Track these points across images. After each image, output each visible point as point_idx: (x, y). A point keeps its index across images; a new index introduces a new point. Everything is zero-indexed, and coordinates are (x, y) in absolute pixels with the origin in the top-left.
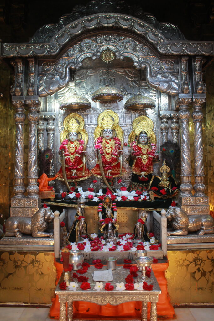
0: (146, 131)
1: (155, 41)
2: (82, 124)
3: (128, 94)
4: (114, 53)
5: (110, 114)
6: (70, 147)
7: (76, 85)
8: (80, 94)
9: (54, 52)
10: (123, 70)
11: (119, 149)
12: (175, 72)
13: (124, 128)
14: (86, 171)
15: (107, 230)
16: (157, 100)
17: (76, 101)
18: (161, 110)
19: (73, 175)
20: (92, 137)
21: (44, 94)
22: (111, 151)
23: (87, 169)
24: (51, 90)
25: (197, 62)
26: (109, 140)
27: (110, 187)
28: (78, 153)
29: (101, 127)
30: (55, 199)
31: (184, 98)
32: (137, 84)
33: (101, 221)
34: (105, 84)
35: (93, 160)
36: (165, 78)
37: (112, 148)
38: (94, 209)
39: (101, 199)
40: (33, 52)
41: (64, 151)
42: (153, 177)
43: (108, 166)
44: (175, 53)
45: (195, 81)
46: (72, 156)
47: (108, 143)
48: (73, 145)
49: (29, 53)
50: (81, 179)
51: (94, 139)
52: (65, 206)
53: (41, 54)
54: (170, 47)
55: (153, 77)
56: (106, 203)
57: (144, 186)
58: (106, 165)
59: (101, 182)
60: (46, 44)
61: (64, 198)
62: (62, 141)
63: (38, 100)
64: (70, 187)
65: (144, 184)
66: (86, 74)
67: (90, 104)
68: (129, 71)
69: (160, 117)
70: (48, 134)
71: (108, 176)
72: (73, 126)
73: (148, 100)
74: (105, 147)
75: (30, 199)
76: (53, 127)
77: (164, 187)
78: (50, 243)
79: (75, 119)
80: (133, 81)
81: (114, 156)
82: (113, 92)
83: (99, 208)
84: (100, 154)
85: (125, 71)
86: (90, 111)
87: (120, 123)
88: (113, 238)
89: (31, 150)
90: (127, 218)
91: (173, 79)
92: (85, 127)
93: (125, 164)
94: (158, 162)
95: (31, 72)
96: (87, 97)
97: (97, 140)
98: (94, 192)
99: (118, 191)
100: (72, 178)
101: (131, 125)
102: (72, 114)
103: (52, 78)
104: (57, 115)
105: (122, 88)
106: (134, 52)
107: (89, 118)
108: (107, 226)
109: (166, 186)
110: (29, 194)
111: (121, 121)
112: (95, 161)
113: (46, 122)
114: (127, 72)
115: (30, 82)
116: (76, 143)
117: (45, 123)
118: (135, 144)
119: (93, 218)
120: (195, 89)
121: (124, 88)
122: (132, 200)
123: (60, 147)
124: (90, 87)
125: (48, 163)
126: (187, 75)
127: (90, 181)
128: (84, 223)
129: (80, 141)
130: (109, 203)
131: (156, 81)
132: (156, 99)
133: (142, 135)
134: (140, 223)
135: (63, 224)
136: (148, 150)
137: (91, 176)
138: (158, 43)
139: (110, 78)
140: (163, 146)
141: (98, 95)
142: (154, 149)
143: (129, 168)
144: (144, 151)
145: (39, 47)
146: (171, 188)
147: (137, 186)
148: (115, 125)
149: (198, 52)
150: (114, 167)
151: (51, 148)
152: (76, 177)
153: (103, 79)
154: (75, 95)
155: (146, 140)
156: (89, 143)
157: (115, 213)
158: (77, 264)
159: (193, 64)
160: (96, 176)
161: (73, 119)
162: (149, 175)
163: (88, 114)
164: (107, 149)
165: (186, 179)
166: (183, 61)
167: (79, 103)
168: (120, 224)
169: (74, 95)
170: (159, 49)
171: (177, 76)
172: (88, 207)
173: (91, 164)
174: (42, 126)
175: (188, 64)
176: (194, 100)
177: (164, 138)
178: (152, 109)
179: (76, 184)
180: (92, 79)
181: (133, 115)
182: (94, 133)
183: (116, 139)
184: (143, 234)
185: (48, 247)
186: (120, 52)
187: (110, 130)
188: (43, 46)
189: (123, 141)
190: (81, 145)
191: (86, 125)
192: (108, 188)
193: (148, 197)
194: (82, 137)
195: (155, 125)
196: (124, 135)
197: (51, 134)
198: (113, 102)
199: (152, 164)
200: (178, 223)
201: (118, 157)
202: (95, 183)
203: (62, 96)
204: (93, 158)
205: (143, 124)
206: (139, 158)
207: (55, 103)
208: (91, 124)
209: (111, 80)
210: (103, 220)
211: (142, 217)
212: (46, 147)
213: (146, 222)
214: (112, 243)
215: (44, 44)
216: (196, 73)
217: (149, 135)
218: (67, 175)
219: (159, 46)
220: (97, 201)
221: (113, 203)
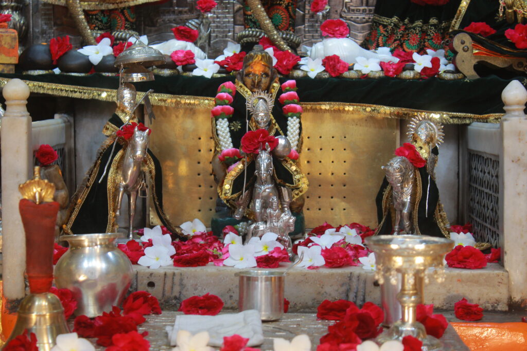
27: (277, 36)
30: (16, 66)
33: (228, 154)
38: (196, 111)
52: (64, 94)
56: (249, 81)
59: (235, 23)
65: (433, 21)
83: (219, 103)
88: (278, 217)
119: (192, 154)
122: (372, 75)
130: (265, 81)
134: (403, 161)
147: (400, 32)
157: (293, 123)
158: (99, 288)
179: (120, 21)
184: (416, 215)
193: (446, 65)
210: (235, 154)
211: (415, 140)
213: (434, 162)
214: (271, 237)
220: (212, 77)
221: (281, 81)
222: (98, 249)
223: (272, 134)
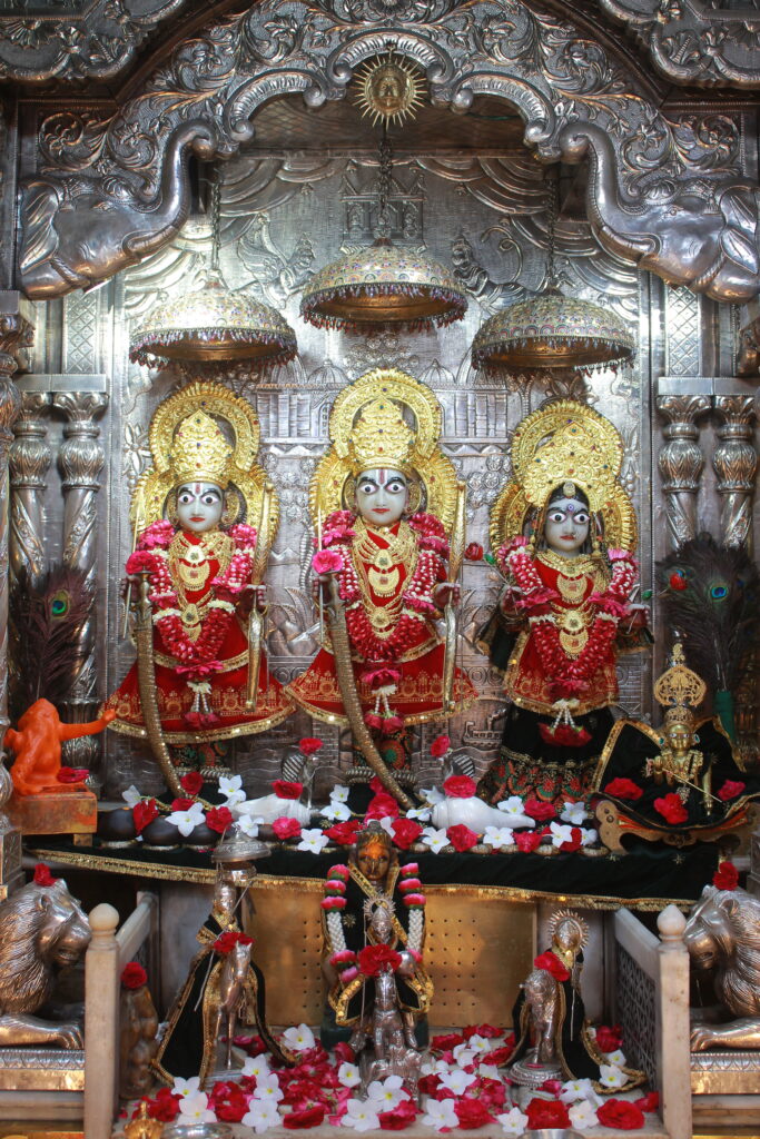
0: (583, 485)
1: (637, 13)
2: (248, 442)
3: (491, 286)
4: (422, 74)
5: (393, 393)
6: (182, 560)
7: (217, 237)
8: (241, 284)
9: (104, 64)
10: (465, 162)
11: (441, 578)
12: (740, 179)
13: (469, 465)
14: (264, 691)
15: (370, 1013)
16: (643, 318)
17: (220, 324)
18: (663, 374)
19: (196, 707)
20: (296, 511)
21: (48, 282)
22: (398, 588)
23: (271, 679)
24: (88, 262)
26: (386, 529)
27: (389, 778)
28: (222, 592)
29: (345, 460)
30: (94, 834)
32: (538, 234)
33: (341, 958)
34: (370, 236)
35: (302, 630)
36: (687, 208)
37: (401, 568)
38: (301, 893)
39: (344, 843)
41: (152, 583)
42: (617, 728)
43: (379, 667)
44: (742, 79)
46: (191, 608)
47: (383, 545)
48: (195, 553)
50: (236, 731)
51: (311, 521)
52: (149, 874)
53: (37, 70)
54: (719, 47)
55: (624, 203)
56: (364, 865)
57: (569, 776)
58: (371, 658)
59: (341, 748)
60: (62, 19)
61: (142, 833)
62: (142, 526)
63: (18, 317)
64: (177, 774)
65: (570, 764)
66: (274, 177)
67: (289, 336)
68: (496, 164)
69: (659, 411)
70: (66, 490)
71: (382, 719)
72: (203, 452)
73: (594, 323)
74: (367, 566)
76: (93, 453)
77: (677, 784)
78: (61, 1080)
79: (212, 416)
80: (516, 217)
81: (410, 614)
82: (415, 276)
83: (330, 891)
84: (337, 601)
85: (476, 166)
86: (290, 373)
87: (445, 441)
88: (403, 1055)
90: (479, 944)
91: (732, 214)
92: (261, 457)
93: (469, 652)
94: (642, 649)
96: (273, 297)
97: (325, 525)
98: (304, 801)
99: (431, 796)
100: (187, 727)
101: (505, 449)
102: (197, 390)
103: (96, 201)
105: (462, 256)
106: (528, 68)
107: (284, 411)
108: (371, 986)
109: (683, 778)
111: (453, 431)
112: (312, 636)
113: (60, 426)
114: (489, 170)
116: (213, 540)
117: (54, 432)
118: (521, 550)
119: (296, 941)
121: (471, 255)
122: (504, 849)
123: (130, 561)
124: (290, 247)
125: (64, 644)
127: (285, 740)
128: (246, 971)
129: (234, 528)
131: (642, 226)
132: (636, 313)
133: (562, 504)
134: (545, 978)
135: (138, 976)
136: (590, 585)
137: (291, 716)
138: (654, 26)
139: (398, 204)
140: (670, 561)
141: (336, 291)
142: (624, 580)
143: (489, 676)
144: (573, 588)
145: (26, 35)
146: (714, 791)
147: (532, 773)
148: (423, 451)
150: (413, 669)
151: (82, 564)
152: (213, 718)
153: (363, 205)
154: (212, 293)
155: (582, 532)
156: (282, 542)
157: (415, 917)
160: (315, 716)
161: (199, 414)
162: (595, 713)
163: (280, 391)
164: (380, 575)
167: (235, 330)
168: (439, 975)
169: (208, 287)
170: (659, 58)
171: (749, 198)
172: (269, 881)
173: (291, 650)
174: (35, 444)
177: (679, 518)
178: (614, 369)
179: (210, 756)
180: (304, 205)
181: (516, 399)
182: (307, 490)
183: (422, 522)
184: (559, 1037)
185: (49, 1100)
186: (454, 72)
187: (395, 474)
188: (47, 29)
189: (459, 536)
190: (238, 552)
191: (268, 446)
192: (378, 780)
193: (588, 836)
194: (244, 508)
195: (630, 453)
196: (468, 502)
197: (81, 492)
198: (411, 330)
199: (610, 660)
201: (432, 615)
202: (312, 751)
203: (147, 293)
204: (300, 619)
205: (567, 449)
206: (543, 625)
207: (108, 326)
208: (295, 440)
209: (403, 211)
210: (349, 957)
211: (557, 942)
212: (53, 559)
213: (579, 970)
214: (395, 1082)
215: (52, 19)
217: (597, 502)
218: (162, 709)
219: (662, 39)
220: (321, 852)
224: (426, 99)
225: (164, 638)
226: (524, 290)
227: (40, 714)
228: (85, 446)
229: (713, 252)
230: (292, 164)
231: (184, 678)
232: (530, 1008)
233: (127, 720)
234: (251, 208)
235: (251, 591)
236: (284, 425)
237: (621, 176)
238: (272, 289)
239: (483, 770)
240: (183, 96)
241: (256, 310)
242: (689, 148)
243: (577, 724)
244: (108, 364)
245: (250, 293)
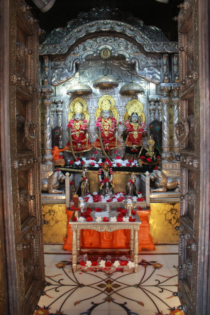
0: (137, 112)
1: (142, 42)
2: (85, 106)
3: (123, 81)
4: (111, 51)
5: (108, 98)
6: (76, 125)
7: (80, 75)
8: (84, 82)
9: (64, 52)
10: (118, 62)
11: (115, 127)
12: (158, 66)
13: (120, 110)
14: (89, 145)
15: (105, 188)
17: (81, 89)
18: (149, 95)
19: (78, 147)
20: (93, 117)
21: (56, 84)
22: (109, 129)
23: (90, 143)
24: (61, 81)
25: (175, 58)
26: (107, 120)
27: (108, 157)
28: (82, 130)
29: (100, 109)
30: (64, 165)
31: (164, 87)
32: (130, 73)
34: (103, 74)
35: (94, 136)
36: (150, 70)
37: (109, 125)
38: (95, 173)
40: (48, 51)
41: (71, 129)
42: (142, 149)
43: (106, 140)
44: (157, 51)
45: (173, 73)
46: (77, 132)
47: (106, 122)
48: (78, 124)
49: (44, 52)
50: (85, 151)
51: (95, 119)
52: (73, 171)
53: (54, 53)
54: (154, 47)
55: (141, 70)
56: (104, 168)
57: (135, 157)
58: (105, 139)
59: (101, 154)
60: (57, 45)
61: (71, 165)
62: (69, 120)
63: (52, 89)
64: (76, 157)
65: (135, 155)
66: (88, 65)
67: (91, 90)
68: (123, 62)
69: (149, 101)
70: (57, 115)
71: (107, 149)
72: (78, 108)
73: (138, 87)
74: (104, 125)
75: (47, 164)
76: (61, 109)
77: (150, 157)
78: (62, 198)
79: (80, 103)
80: (126, 70)
81: (111, 132)
82: (110, 81)
83: (99, 172)
84: (99, 131)
85: (120, 63)
86: (91, 96)
87: (116, 106)
88: (110, 193)
89: (46, 128)
90: (121, 180)
91: (157, 71)
92: (87, 109)
93: (120, 138)
95: (45, 66)
96: (89, 84)
97: (97, 119)
98: (95, 161)
99: (114, 160)
100: (77, 150)
101: (125, 107)
102: (77, 99)
103: (62, 71)
104: (65, 99)
105: (118, 77)
106: (126, 50)
107: (91, 102)
108: (105, 184)
109: (151, 156)
110: (46, 161)
112: (96, 137)
113: (56, 105)
114: (122, 63)
115: (46, 75)
116: (80, 122)
117: (55, 106)
118: (128, 122)
119: (94, 180)
120: (174, 79)
121: (119, 77)
122: (125, 166)
123: (68, 125)
124: (91, 76)
125: (58, 139)
126: (167, 68)
127: (92, 153)
129: (83, 120)
130: (107, 168)
131: (143, 73)
132: (145, 85)
133: (134, 115)
134: (130, 183)
135: (72, 183)
136: (138, 128)
137: (93, 148)
138: (144, 44)
139: (108, 69)
140: (151, 124)
141: (98, 83)
142: (143, 127)
143: (123, 142)
144: (135, 128)
145: (52, 48)
146: (156, 157)
147: (129, 156)
148: (112, 107)
149: (176, 51)
150: (111, 141)
151: (60, 126)
152: (81, 149)
153: (102, 69)
154: (79, 84)
155: (137, 120)
156: (91, 122)
157: (112, 176)
158: (83, 208)
159: (172, 59)
160: (97, 148)
161: (78, 102)
162: (139, 147)
163: (90, 99)
164: (106, 127)
165: (166, 150)
166: (164, 57)
167: (83, 89)
168: (115, 185)
169: (79, 83)
170: (145, 49)
171: (159, 69)
172: (90, 171)
173: (93, 139)
174: (52, 108)
175: (168, 59)
176: (173, 88)
177: (152, 117)
178: (142, 94)
179: (81, 155)
180: (93, 70)
181: (126, 99)
182: (94, 114)
183: (113, 119)
184: (132, 191)
185: (61, 200)
186: (115, 50)
187: (108, 111)
188: (55, 47)
189: (118, 120)
190: (84, 124)
191: (88, 107)
192: (106, 158)
194: (85, 117)
195: (145, 107)
196: (119, 115)
197: (60, 115)
198: (110, 88)
199: (141, 139)
200: (159, 182)
202: (96, 153)
203: (69, 84)
204: (94, 134)
205: (134, 107)
206: (131, 134)
207: (63, 89)
208: (93, 106)
209: (109, 70)
210: (102, 181)
211: (132, 179)
212: (56, 126)
213: (135, 182)
214: (109, 197)
215: (56, 45)
216: (175, 67)
217: (139, 115)
218: (73, 148)
219: (145, 46)
220: (98, 167)
221: (110, 168)
222: (83, 202)
223: (108, 179)
224: (111, 55)
225: (73, 137)
226: (128, 82)
227: (56, 148)
228: (60, 108)
229: (154, 77)
230: (91, 63)
231: (76, 143)
232: (128, 187)
233: (68, 150)
234: (85, 70)
235: (86, 130)
236: (91, 104)
237: (140, 66)
238: (88, 83)
239: (123, 157)
240: (75, 55)
241: (86, 86)
242: (150, 61)
243: (136, 149)
244: (63, 95)
245: (85, 83)
